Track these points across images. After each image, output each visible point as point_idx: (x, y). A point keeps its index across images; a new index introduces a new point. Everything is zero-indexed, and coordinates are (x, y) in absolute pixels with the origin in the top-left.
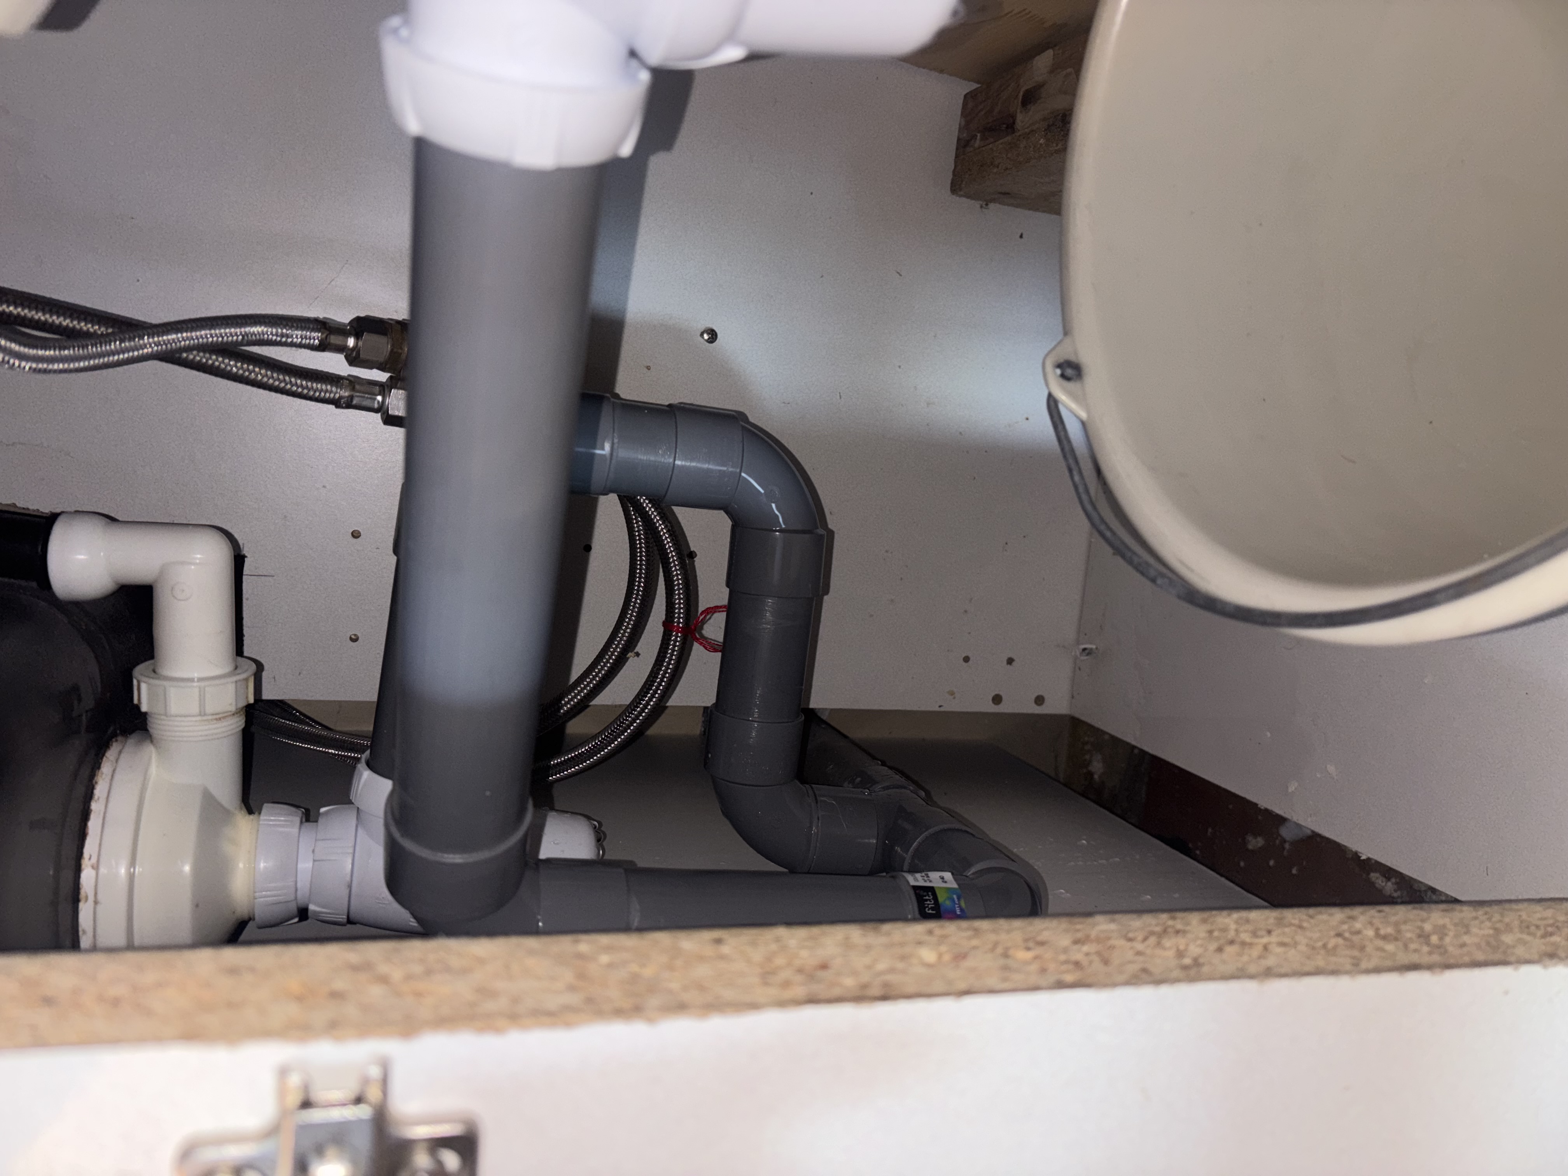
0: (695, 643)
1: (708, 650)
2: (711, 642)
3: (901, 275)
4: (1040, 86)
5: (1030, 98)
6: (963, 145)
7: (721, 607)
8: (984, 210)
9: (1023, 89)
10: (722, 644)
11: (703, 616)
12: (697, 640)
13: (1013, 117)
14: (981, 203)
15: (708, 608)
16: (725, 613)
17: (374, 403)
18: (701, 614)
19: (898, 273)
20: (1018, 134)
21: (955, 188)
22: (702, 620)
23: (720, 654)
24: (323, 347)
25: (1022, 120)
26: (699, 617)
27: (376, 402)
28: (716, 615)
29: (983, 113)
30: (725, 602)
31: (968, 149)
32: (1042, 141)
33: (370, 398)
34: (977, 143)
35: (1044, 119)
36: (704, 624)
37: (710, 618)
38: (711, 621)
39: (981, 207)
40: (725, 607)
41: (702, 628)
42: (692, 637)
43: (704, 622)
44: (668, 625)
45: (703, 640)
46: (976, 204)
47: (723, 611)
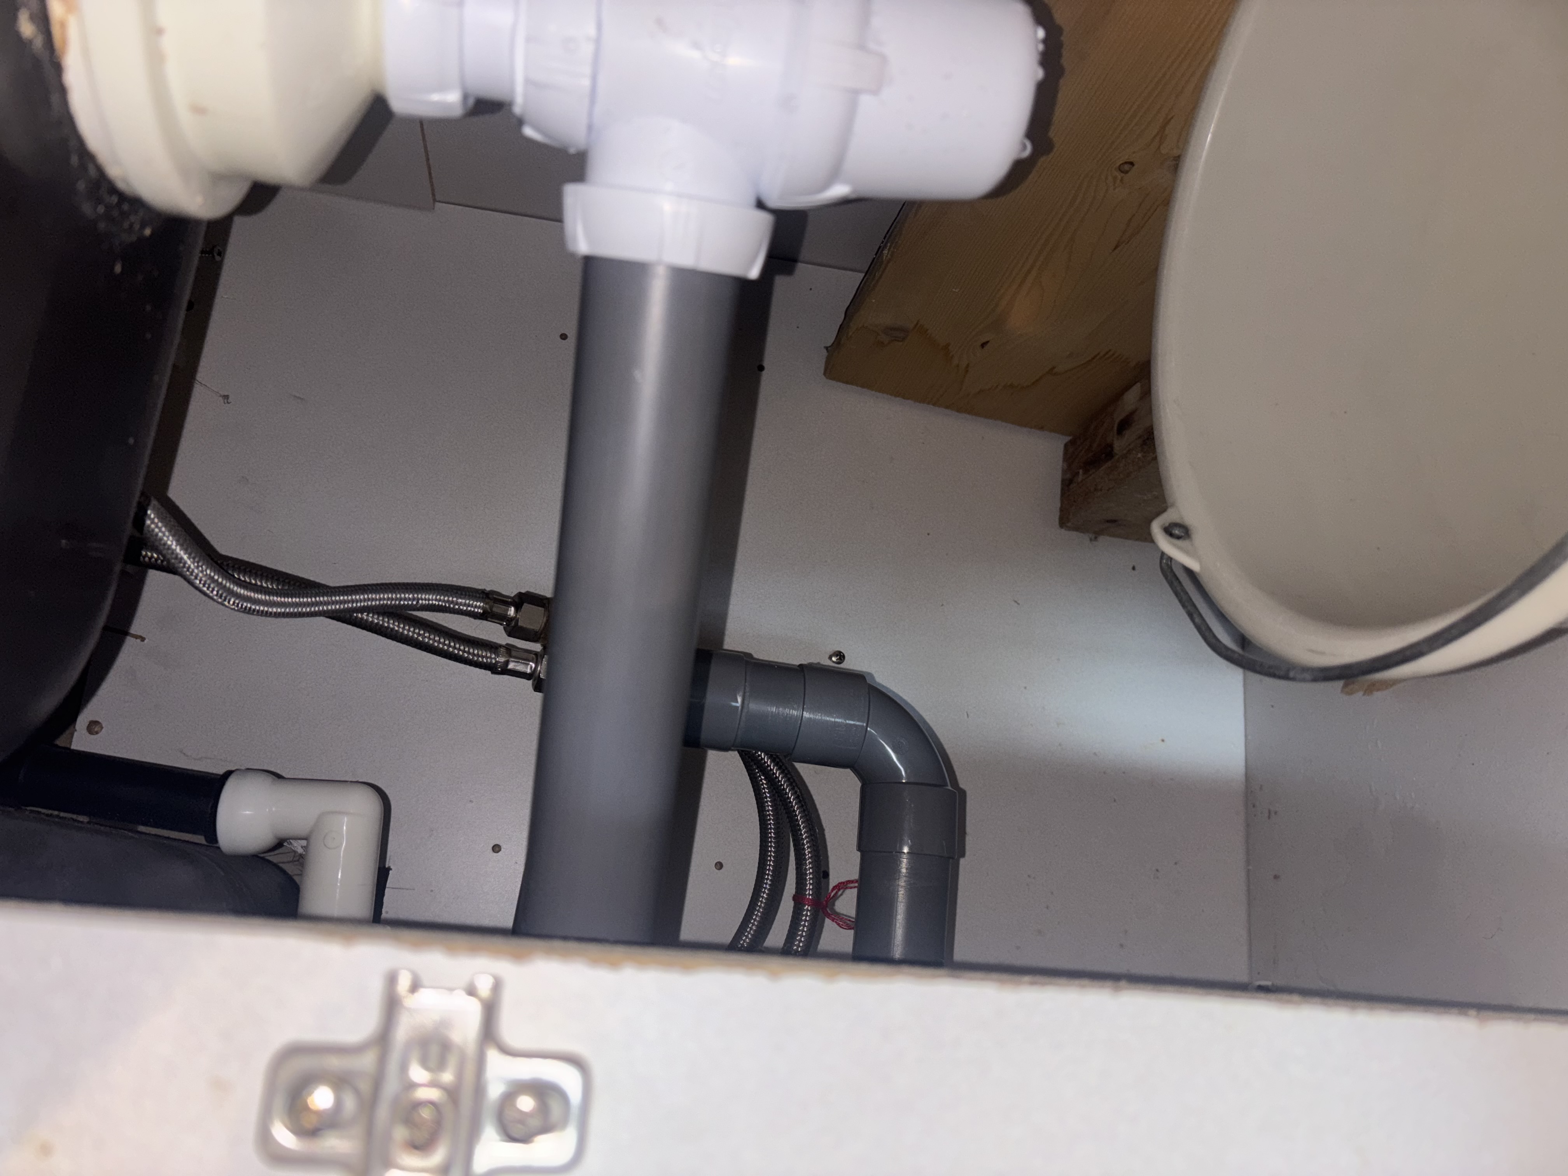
0: (828, 921)
1: (840, 927)
2: (843, 918)
3: (1018, 604)
4: (1132, 413)
5: (1125, 425)
6: (1067, 484)
7: (852, 882)
8: (1094, 542)
9: (1117, 421)
10: (854, 920)
11: (834, 892)
12: (829, 916)
13: (1111, 446)
14: (1091, 535)
15: (839, 883)
16: (856, 890)
17: (527, 668)
18: (833, 890)
19: (1016, 602)
20: (1117, 457)
21: (1063, 522)
22: (833, 896)
23: (852, 932)
24: (484, 616)
25: (1119, 445)
26: (830, 893)
27: (529, 667)
28: (848, 891)
29: (1083, 452)
30: (855, 876)
31: (1072, 486)
32: (1140, 455)
33: (524, 663)
34: (1080, 478)
35: (1140, 437)
36: (835, 900)
37: (841, 895)
38: (844, 896)
39: (1091, 540)
40: (856, 881)
41: (834, 905)
42: (824, 913)
43: (836, 897)
44: (799, 898)
45: (835, 916)
46: (1085, 538)
47: (855, 887)
